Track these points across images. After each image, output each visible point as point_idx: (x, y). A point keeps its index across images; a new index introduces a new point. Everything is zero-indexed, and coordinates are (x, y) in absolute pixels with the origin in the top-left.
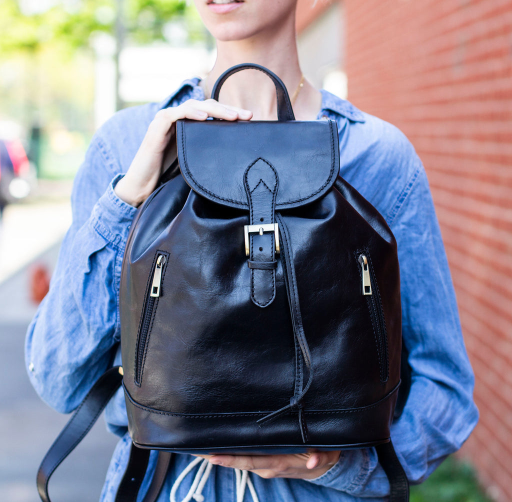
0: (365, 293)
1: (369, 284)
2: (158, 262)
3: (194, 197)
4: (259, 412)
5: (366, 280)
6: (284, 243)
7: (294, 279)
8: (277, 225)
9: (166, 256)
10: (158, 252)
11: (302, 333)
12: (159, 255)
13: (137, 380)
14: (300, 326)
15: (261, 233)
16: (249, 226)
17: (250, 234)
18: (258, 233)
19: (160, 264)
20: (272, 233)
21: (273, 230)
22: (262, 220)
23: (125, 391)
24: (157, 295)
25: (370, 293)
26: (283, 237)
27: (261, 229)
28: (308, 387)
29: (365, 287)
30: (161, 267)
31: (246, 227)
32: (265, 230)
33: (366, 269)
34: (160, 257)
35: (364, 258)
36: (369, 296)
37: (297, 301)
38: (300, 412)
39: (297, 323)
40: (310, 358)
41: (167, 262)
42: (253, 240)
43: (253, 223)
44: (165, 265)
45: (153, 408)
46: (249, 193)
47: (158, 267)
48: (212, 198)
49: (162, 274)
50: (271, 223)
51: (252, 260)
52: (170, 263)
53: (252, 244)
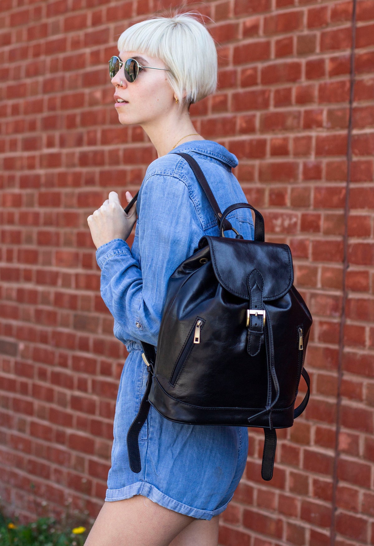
0: (300, 349)
1: (302, 344)
2: (198, 324)
3: (221, 289)
4: (237, 408)
5: (301, 342)
6: (268, 321)
7: (272, 342)
8: (264, 311)
9: (203, 321)
10: (198, 318)
11: (274, 371)
12: (198, 320)
13: (171, 382)
14: (273, 367)
15: (256, 315)
16: (250, 310)
17: (251, 315)
18: (254, 315)
21: (262, 314)
22: (256, 307)
24: (198, 342)
26: (267, 318)
27: (256, 313)
28: (276, 400)
29: (300, 346)
30: (199, 326)
31: (248, 310)
33: (301, 336)
34: (199, 322)
35: (301, 330)
36: (302, 350)
37: (273, 353)
39: (272, 365)
40: (278, 385)
41: (203, 325)
42: (252, 319)
43: (251, 308)
44: (202, 326)
45: (181, 400)
46: (250, 290)
47: (197, 327)
48: (231, 292)
49: (200, 332)
50: (261, 310)
51: (251, 330)
52: (205, 325)
53: (252, 321)
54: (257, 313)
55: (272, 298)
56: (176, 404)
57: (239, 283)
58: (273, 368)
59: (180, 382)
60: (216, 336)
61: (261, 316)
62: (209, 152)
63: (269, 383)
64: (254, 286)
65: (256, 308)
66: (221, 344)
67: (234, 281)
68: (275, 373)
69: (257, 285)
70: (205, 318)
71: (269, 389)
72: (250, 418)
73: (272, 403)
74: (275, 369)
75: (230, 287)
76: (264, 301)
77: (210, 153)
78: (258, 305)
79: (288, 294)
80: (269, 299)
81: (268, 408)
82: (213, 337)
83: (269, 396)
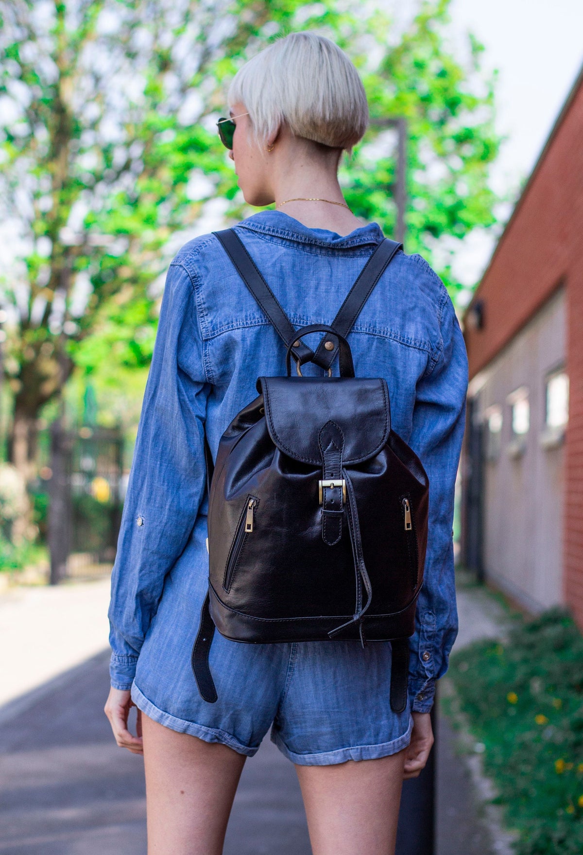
0: (406, 529)
1: (410, 522)
2: (250, 505)
3: (279, 453)
4: (321, 617)
5: (407, 519)
6: (349, 494)
8: (344, 481)
9: (256, 501)
10: (250, 497)
11: (363, 564)
12: (250, 499)
13: (225, 586)
15: (332, 487)
16: (323, 481)
17: (323, 487)
18: (330, 487)
19: (251, 507)
20: (340, 487)
21: (342, 485)
23: (209, 585)
24: (250, 531)
25: (411, 529)
26: (348, 490)
28: (367, 606)
29: (407, 524)
30: (252, 508)
31: (320, 482)
32: (335, 485)
33: (407, 510)
34: (252, 501)
35: (407, 501)
36: (410, 530)
37: (359, 539)
38: (361, 625)
39: (359, 557)
40: (369, 584)
41: (257, 505)
42: (325, 493)
43: (325, 478)
44: (256, 507)
45: (239, 611)
46: (322, 452)
47: (250, 509)
48: (293, 456)
49: (254, 515)
50: (340, 479)
51: (325, 509)
52: (259, 506)
53: (325, 496)
54: (333, 484)
55: (357, 460)
56: (231, 616)
57: (305, 443)
58: (360, 560)
59: (235, 585)
60: (276, 519)
61: (340, 488)
62: (267, 228)
63: (358, 582)
64: (328, 445)
65: (333, 476)
66: (284, 530)
67: (299, 441)
68: (364, 568)
69: (334, 444)
70: (259, 496)
71: (358, 591)
72: (331, 632)
73: (362, 610)
74: (365, 562)
75: (292, 450)
76: (343, 467)
77: (269, 230)
78: (334, 472)
79: (382, 453)
80: (352, 461)
81: (356, 617)
82: (272, 522)
83: (358, 601)
